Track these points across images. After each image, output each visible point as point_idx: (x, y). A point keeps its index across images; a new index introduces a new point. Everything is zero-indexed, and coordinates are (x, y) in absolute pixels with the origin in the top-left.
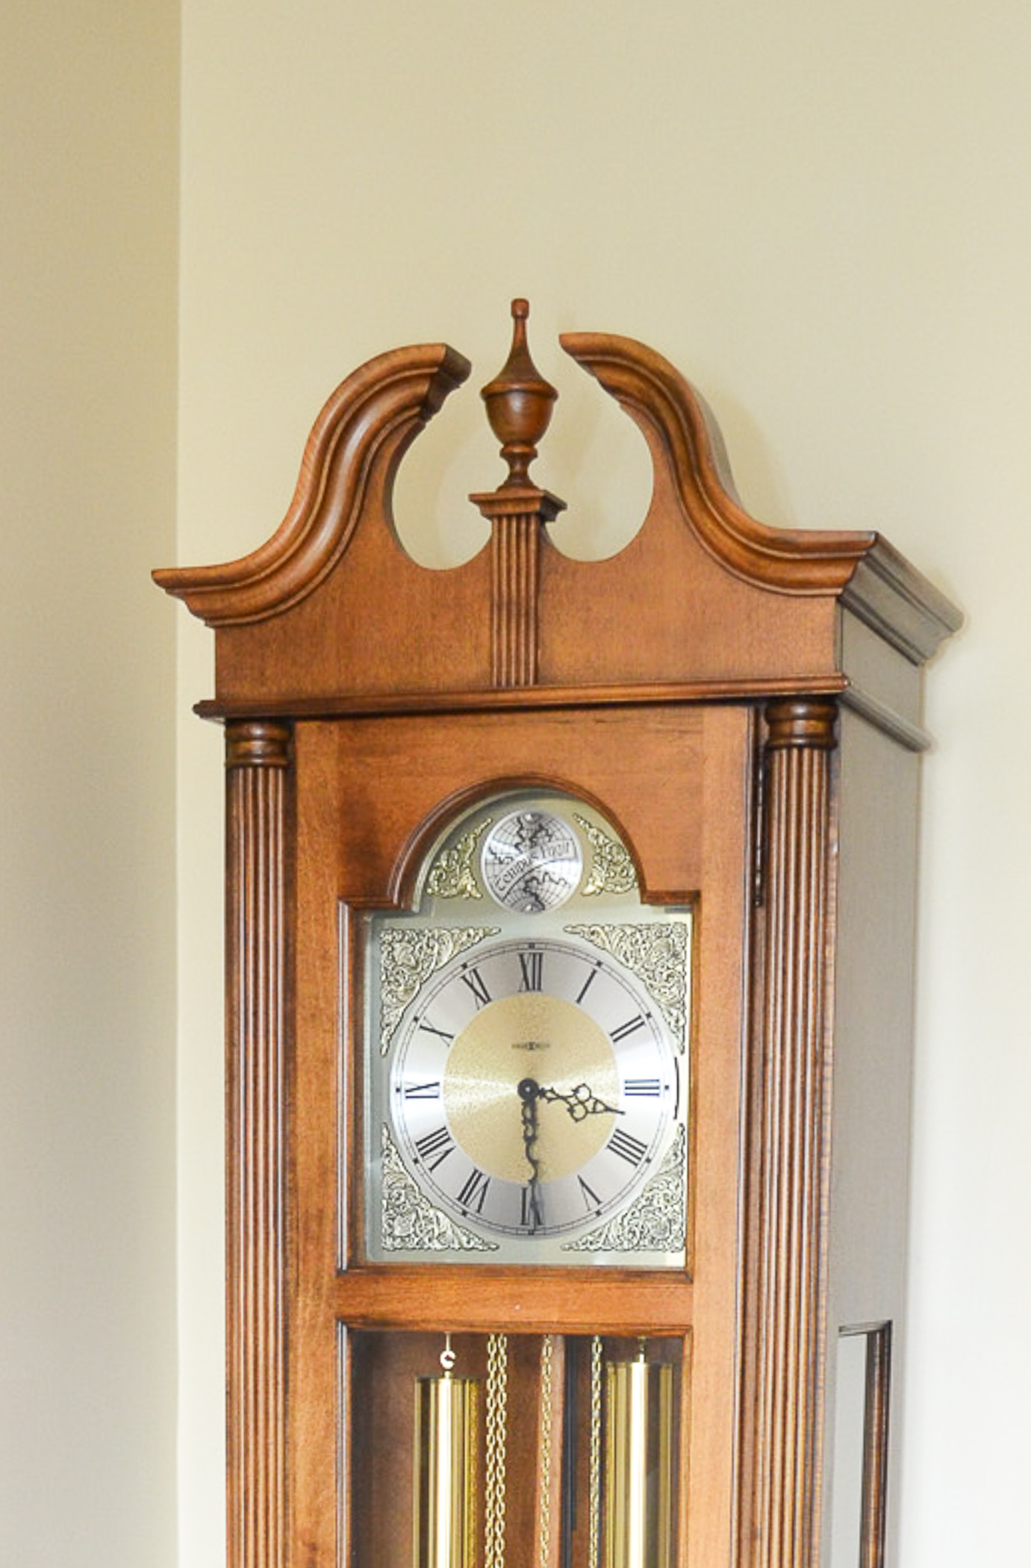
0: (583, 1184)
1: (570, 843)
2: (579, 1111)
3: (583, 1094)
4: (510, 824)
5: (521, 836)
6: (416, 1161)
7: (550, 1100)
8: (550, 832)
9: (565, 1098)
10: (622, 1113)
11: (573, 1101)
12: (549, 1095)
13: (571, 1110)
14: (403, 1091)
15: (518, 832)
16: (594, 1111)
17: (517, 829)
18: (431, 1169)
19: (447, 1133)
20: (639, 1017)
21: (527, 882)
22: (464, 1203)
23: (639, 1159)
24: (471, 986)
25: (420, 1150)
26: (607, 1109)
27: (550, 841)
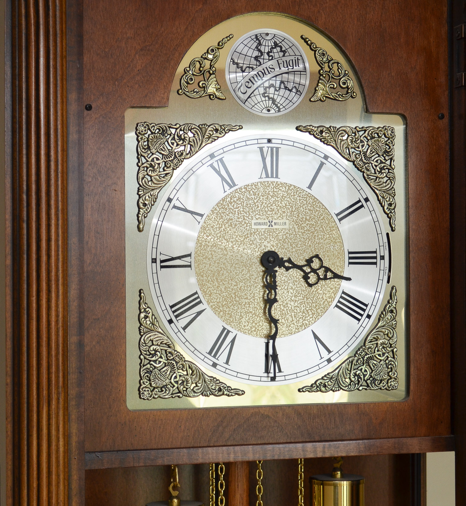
0: (316, 337)
1: (300, 58)
2: (313, 278)
3: (316, 264)
4: (250, 39)
5: (259, 51)
6: (170, 322)
7: (287, 269)
8: (284, 49)
9: (300, 268)
10: (349, 279)
11: (308, 270)
12: (287, 264)
13: (306, 277)
14: (158, 261)
15: (257, 47)
16: (325, 278)
17: (256, 44)
18: (184, 328)
19: (198, 297)
20: (359, 201)
21: (265, 89)
22: (214, 356)
23: (362, 315)
24: (219, 173)
25: (174, 312)
26: (336, 276)
27: (284, 56)
